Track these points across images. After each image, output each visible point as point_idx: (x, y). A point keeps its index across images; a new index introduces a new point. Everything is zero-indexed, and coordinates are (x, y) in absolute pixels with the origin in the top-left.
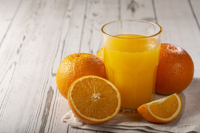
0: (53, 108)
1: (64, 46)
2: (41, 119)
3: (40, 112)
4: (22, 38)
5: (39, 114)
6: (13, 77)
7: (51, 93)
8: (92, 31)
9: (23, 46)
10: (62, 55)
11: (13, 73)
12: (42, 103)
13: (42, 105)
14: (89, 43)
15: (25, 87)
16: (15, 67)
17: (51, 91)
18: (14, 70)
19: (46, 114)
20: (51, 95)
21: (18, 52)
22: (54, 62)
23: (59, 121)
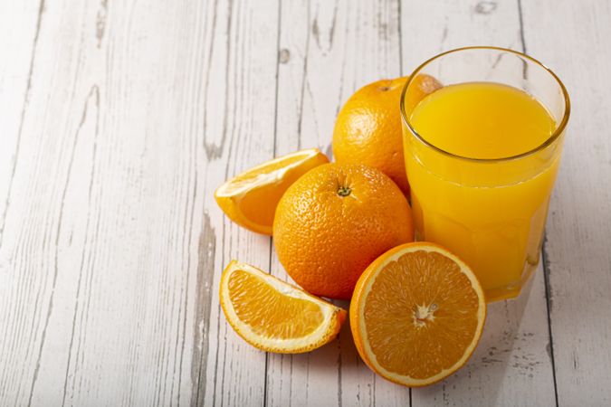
0: (219, 319)
2: (189, 372)
3: (184, 338)
5: (183, 347)
7: (210, 245)
11: (95, 147)
12: (187, 297)
13: (186, 304)
15: (133, 219)
16: (98, 116)
17: (208, 240)
18: (97, 132)
19: (200, 347)
20: (210, 254)
21: (100, 34)
23: (238, 378)
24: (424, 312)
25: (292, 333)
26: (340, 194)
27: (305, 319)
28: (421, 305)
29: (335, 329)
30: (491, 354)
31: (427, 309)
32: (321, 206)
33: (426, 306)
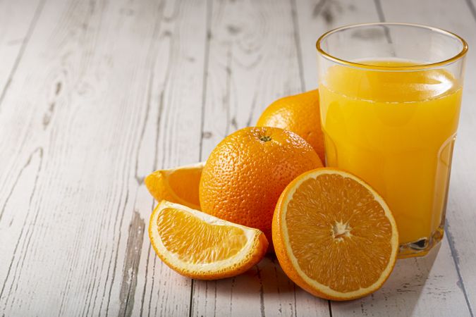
0: (147, 267)
1: (161, 109)
2: (118, 296)
3: (114, 277)
4: (54, 88)
5: (112, 282)
6: (38, 188)
7: (140, 227)
8: (229, 71)
9: (56, 108)
10: (158, 130)
11: (37, 177)
12: (117, 255)
13: (116, 258)
14: (225, 100)
15: (69, 213)
16: (41, 162)
17: (137, 225)
18: (40, 169)
19: (129, 282)
20: (139, 232)
21: (46, 123)
22: (139, 148)
23: (165, 300)
24: (342, 228)
25: (216, 256)
26: (262, 140)
27: (229, 242)
28: (339, 222)
29: (258, 248)
30: (405, 287)
31: (345, 226)
32: (244, 146)
33: (344, 223)
